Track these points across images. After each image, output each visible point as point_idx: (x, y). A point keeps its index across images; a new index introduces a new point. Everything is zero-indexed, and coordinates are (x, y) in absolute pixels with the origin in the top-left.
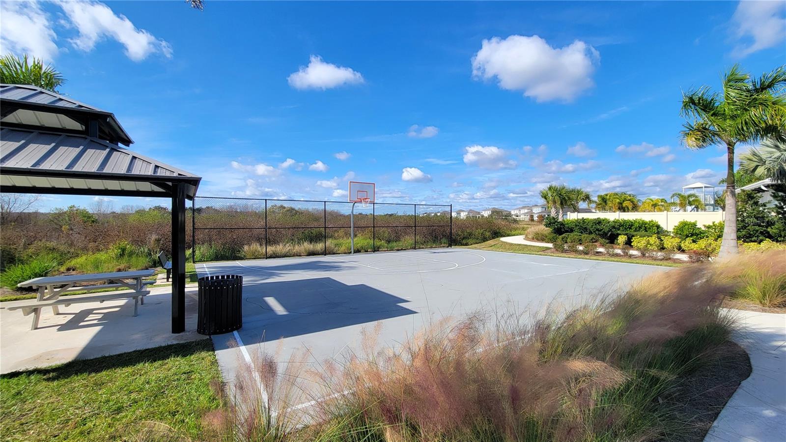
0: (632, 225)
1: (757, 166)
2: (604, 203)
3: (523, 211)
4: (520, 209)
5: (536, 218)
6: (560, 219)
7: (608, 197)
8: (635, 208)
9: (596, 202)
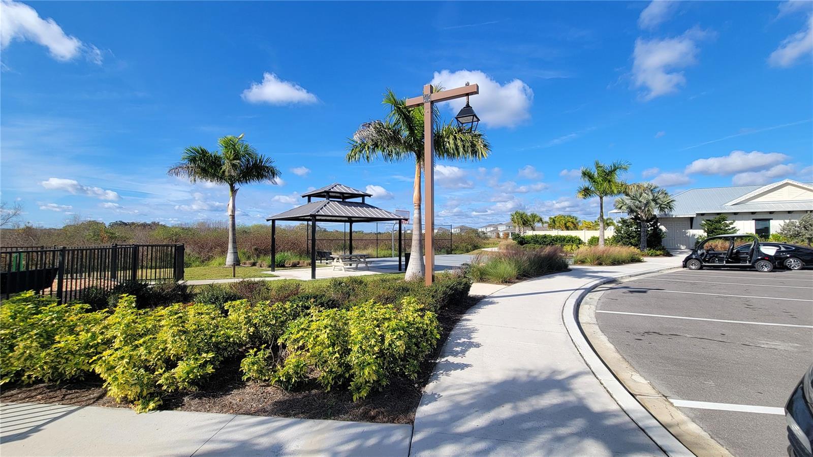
0: (565, 239)
1: (622, 206)
2: (553, 224)
3: (489, 229)
4: (486, 227)
5: (501, 235)
6: (522, 235)
7: (556, 219)
8: (576, 228)
9: (548, 223)
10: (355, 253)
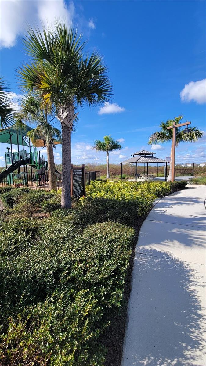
10: (149, 174)
